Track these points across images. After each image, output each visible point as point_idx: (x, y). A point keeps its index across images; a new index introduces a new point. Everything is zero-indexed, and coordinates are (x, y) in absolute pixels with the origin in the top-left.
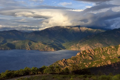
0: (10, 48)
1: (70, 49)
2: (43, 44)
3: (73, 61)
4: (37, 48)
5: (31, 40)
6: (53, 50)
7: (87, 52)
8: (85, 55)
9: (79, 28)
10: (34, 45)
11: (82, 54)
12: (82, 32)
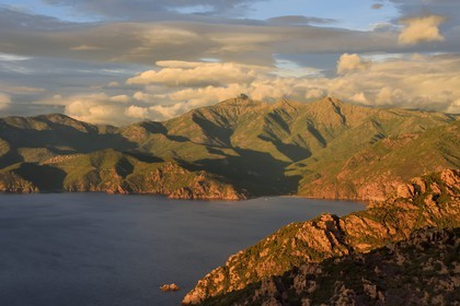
0: (34, 185)
1: (311, 193)
2: (185, 168)
3: (380, 226)
6: (230, 194)
7: (449, 181)
8: (438, 196)
9: (338, 110)
10: (141, 173)
11: (423, 190)
12: (348, 127)
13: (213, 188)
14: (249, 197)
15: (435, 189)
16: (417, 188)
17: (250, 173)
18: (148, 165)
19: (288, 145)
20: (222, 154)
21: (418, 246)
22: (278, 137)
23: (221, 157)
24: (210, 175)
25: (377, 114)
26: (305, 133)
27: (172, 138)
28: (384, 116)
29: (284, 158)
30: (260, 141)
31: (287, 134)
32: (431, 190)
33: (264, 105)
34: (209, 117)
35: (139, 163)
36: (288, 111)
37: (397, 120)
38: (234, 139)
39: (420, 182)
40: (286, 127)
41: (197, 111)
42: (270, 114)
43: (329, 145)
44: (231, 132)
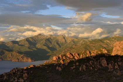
2: (18, 53)
4: (9, 58)
5: (3, 49)
6: (30, 60)
7: (69, 56)
8: (64, 60)
9: (64, 38)
10: (6, 54)
11: (61, 58)
12: (67, 43)
13: (25, 58)
14: (35, 61)
15: (64, 58)
16: (59, 58)
17: (39, 54)
18: (9, 52)
19: (51, 47)
20: (32, 49)
21: (12, 74)
22: (49, 45)
23: (32, 50)
24: (25, 55)
25: (74, 39)
26: (56, 44)
27: (20, 45)
28: (76, 40)
29: (49, 51)
30: (43, 46)
31: (51, 44)
32: (63, 58)
33: (45, 37)
34: (31, 40)
35: (7, 52)
36: (52, 38)
37: (79, 41)
38: (37, 46)
39: (60, 56)
40: (51, 42)
41: (27, 38)
42: (47, 39)
43: (62, 47)
44: (36, 44)
